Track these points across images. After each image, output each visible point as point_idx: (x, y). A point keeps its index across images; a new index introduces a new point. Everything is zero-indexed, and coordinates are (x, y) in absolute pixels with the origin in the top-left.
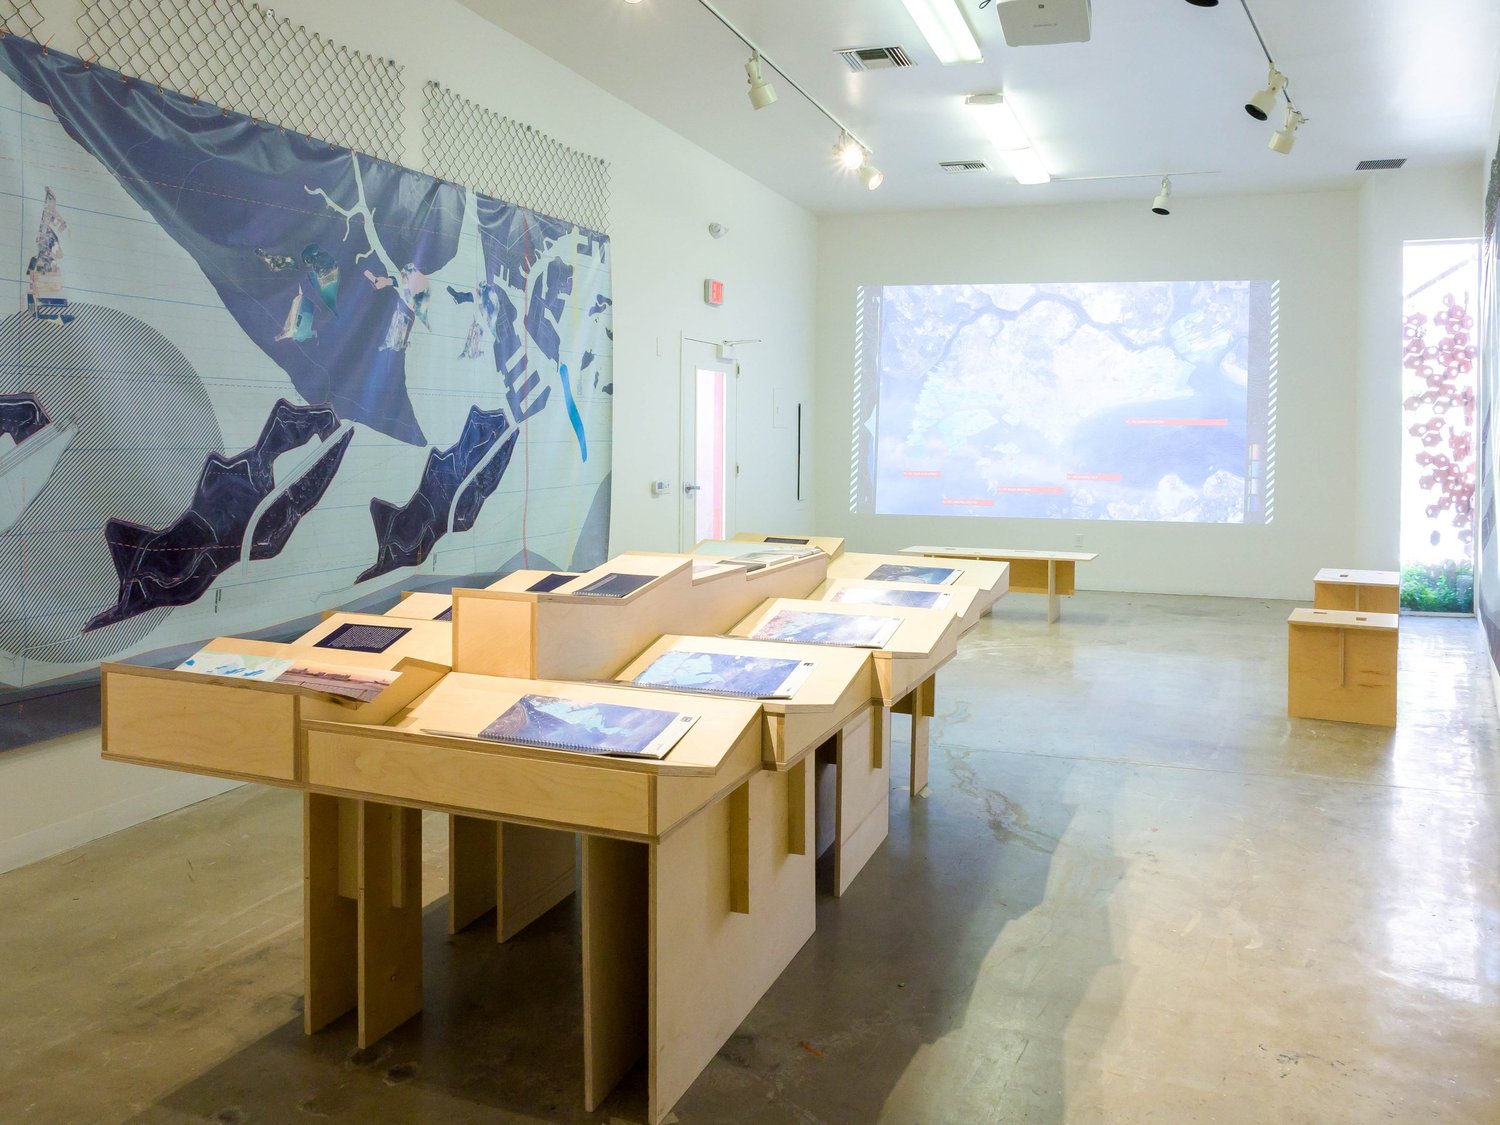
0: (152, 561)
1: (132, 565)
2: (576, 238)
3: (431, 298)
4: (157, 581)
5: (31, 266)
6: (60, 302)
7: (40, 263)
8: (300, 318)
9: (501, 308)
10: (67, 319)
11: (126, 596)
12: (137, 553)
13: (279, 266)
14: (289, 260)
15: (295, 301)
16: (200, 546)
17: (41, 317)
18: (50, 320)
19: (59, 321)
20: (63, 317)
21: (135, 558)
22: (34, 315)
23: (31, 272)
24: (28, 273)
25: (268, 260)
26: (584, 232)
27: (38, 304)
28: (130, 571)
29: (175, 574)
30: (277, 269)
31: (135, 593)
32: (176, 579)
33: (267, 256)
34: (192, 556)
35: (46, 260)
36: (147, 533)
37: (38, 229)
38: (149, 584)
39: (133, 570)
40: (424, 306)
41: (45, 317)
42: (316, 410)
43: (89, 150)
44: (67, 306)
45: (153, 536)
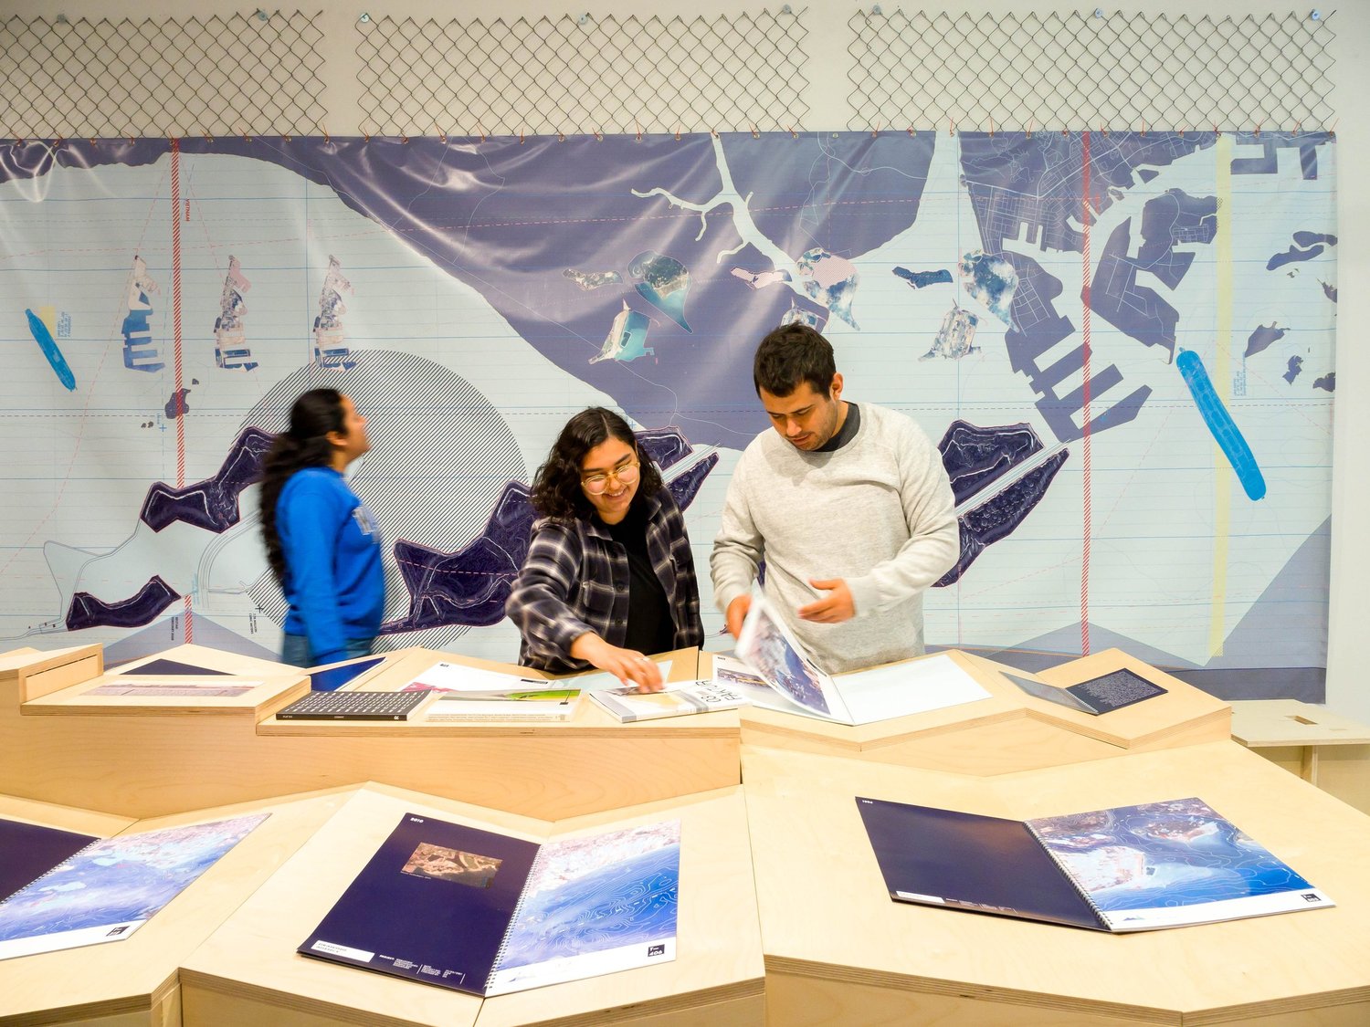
0: (441, 581)
1: (422, 584)
2: (1227, 148)
3: (858, 287)
4: (449, 600)
5: (316, 325)
6: (343, 352)
7: (323, 321)
8: (627, 336)
9: (1022, 283)
10: (349, 366)
11: (418, 611)
12: (427, 573)
13: (595, 283)
14: (609, 275)
15: (617, 318)
16: (496, 572)
17: (326, 366)
18: (333, 368)
19: (342, 368)
20: (344, 364)
21: (425, 577)
22: (321, 365)
23: (317, 329)
24: (314, 331)
25: (579, 280)
26: (1242, 137)
27: (323, 355)
28: (420, 588)
29: (471, 595)
30: (592, 287)
31: (427, 609)
32: (470, 601)
33: (579, 275)
34: (487, 581)
35: (328, 318)
36: (435, 555)
37: (321, 292)
38: (440, 601)
39: (423, 588)
40: (845, 298)
41: (330, 366)
42: (656, 435)
43: (364, 214)
44: (348, 354)
45: (441, 558)
